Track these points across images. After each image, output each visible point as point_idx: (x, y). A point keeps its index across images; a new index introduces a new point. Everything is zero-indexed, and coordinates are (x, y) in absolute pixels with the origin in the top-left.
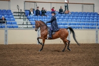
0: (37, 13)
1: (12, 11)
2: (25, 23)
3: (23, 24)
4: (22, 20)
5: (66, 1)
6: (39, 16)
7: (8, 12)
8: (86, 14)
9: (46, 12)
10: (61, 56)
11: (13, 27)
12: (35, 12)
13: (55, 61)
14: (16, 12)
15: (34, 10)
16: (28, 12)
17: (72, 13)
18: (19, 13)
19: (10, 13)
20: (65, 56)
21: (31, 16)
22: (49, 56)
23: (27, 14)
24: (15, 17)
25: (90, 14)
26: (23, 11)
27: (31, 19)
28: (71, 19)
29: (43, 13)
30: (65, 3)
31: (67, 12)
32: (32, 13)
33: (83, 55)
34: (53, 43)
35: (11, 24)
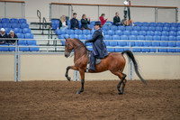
1: (29, 22)
2: (51, 43)
3: (48, 45)
4: (46, 38)
6: (77, 30)
7: (21, 23)
8: (163, 25)
9: (89, 23)
10: (118, 102)
11: (29, 50)
12: (69, 23)
13: (106, 112)
14: (35, 23)
15: (67, 18)
16: (57, 22)
17: (137, 24)
18: (40, 24)
19: (24, 25)
20: (124, 101)
21: (63, 29)
22: (96, 103)
23: (54, 26)
24: (33, 32)
25: (170, 25)
26: (48, 21)
27: (62, 36)
28: (136, 35)
30: (125, 6)
32: (64, 24)
33: (158, 100)
34: (103, 79)
35: (27, 44)
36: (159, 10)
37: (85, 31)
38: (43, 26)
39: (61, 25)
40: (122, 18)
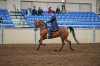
0: (34, 12)
1: (9, 11)
2: (22, 23)
3: (20, 24)
4: (18, 20)
5: (63, 1)
6: (36, 16)
7: (4, 12)
8: (84, 13)
9: (42, 12)
10: (58, 56)
11: (9, 27)
12: (31, 12)
13: (52, 61)
14: (13, 12)
15: (30, 9)
16: (25, 11)
17: (69, 13)
18: (15, 12)
19: (6, 13)
20: (62, 55)
21: (28, 15)
22: (46, 56)
23: (23, 13)
24: (11, 17)
25: (87, 13)
26: (20, 11)
27: (27, 19)
28: (69, 19)
29: (40, 12)
31: (64, 11)
32: (29, 12)
33: (80, 55)
34: (50, 43)
35: (8, 23)
36: (82, 5)
37: (40, 16)
38: (17, 13)
39: (27, 13)
40: (61, 9)
